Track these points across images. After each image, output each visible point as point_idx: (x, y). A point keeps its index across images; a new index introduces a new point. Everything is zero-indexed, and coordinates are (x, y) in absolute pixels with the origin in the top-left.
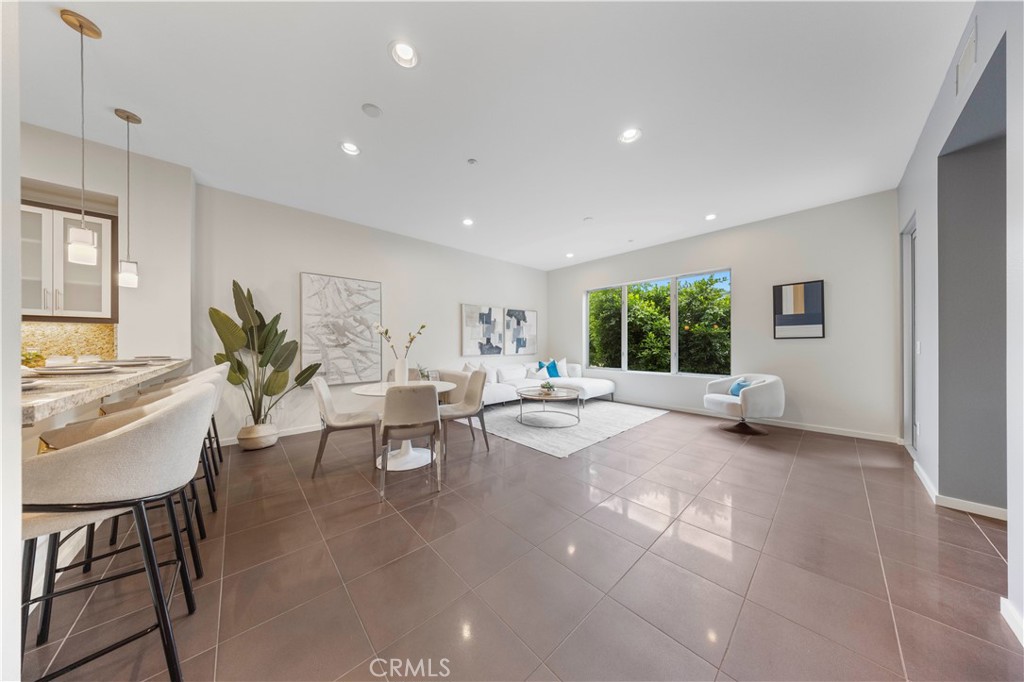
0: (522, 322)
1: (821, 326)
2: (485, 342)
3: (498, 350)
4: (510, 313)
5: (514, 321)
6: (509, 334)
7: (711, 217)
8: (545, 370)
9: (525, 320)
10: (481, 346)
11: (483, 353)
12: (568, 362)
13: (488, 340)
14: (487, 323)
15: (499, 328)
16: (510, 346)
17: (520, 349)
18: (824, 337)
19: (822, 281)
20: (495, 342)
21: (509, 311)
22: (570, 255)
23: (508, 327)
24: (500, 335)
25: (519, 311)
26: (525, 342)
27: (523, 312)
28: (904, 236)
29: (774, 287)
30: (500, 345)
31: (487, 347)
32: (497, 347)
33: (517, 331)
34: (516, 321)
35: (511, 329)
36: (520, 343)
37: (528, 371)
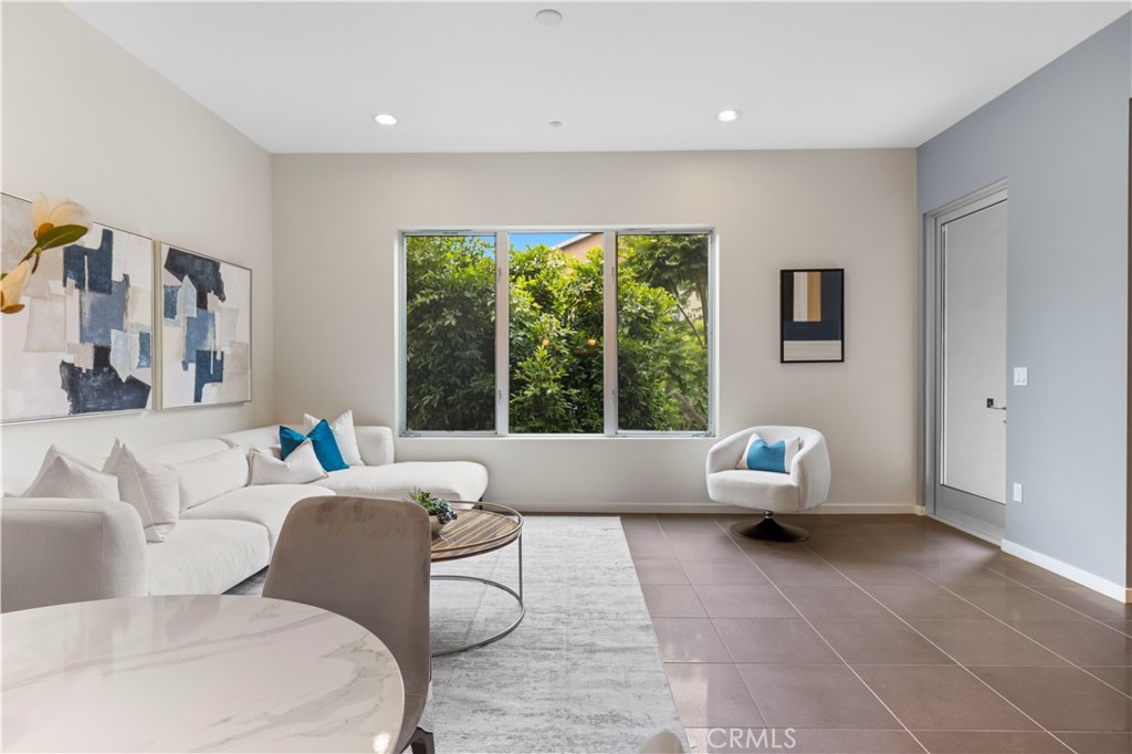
0: (211, 297)
1: (840, 342)
2: (86, 362)
3: (136, 394)
4: (178, 262)
5: (187, 291)
6: (173, 337)
7: (728, 116)
8: (307, 450)
9: (219, 292)
10: (72, 375)
11: (79, 407)
12: (358, 423)
13: (102, 355)
14: (94, 287)
15: (141, 311)
16: (175, 380)
17: (208, 389)
18: (842, 361)
19: (842, 270)
20: (125, 363)
21: (173, 254)
22: (386, 120)
23: (170, 311)
24: (145, 340)
25: (205, 261)
26: (220, 365)
27: (216, 265)
28: (928, 218)
29: (783, 272)
30: (144, 376)
31: (98, 381)
32: (132, 381)
33: (199, 326)
34: (193, 291)
35: (180, 316)
36: (207, 368)
37: (250, 460)
